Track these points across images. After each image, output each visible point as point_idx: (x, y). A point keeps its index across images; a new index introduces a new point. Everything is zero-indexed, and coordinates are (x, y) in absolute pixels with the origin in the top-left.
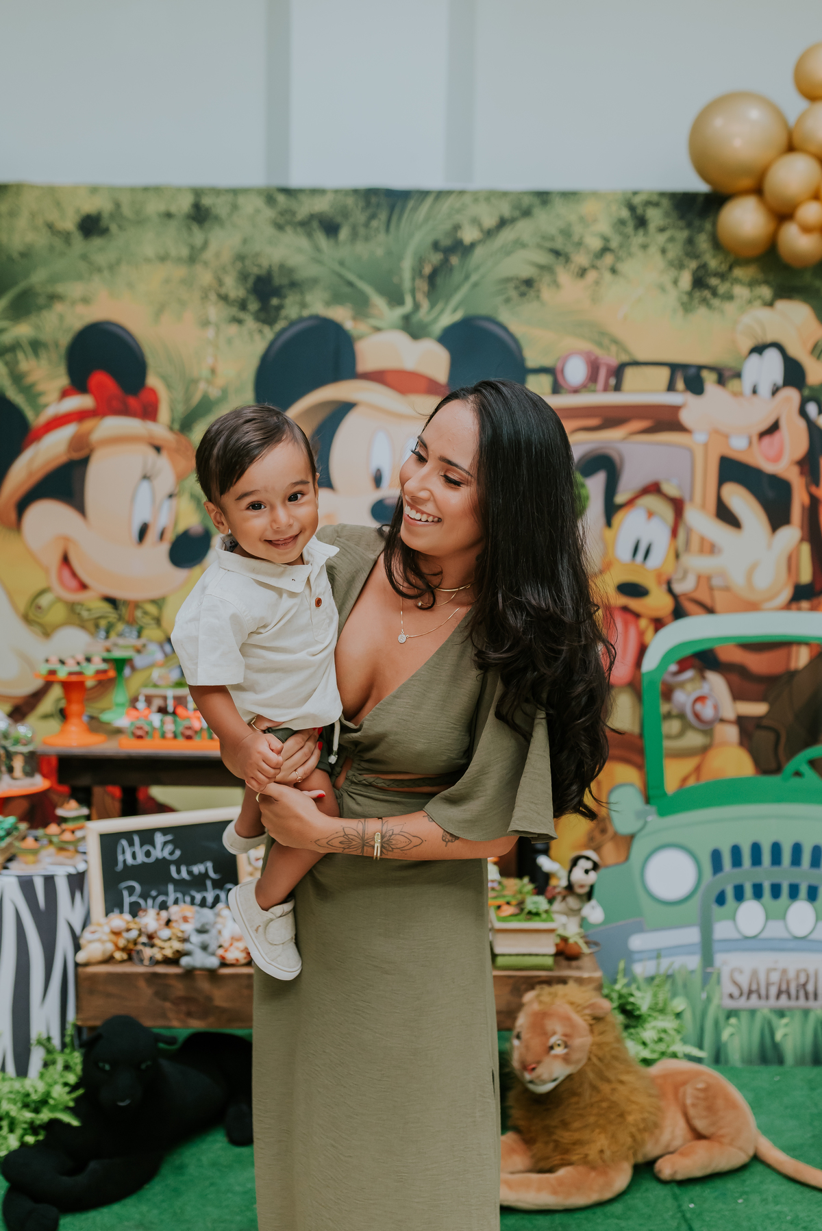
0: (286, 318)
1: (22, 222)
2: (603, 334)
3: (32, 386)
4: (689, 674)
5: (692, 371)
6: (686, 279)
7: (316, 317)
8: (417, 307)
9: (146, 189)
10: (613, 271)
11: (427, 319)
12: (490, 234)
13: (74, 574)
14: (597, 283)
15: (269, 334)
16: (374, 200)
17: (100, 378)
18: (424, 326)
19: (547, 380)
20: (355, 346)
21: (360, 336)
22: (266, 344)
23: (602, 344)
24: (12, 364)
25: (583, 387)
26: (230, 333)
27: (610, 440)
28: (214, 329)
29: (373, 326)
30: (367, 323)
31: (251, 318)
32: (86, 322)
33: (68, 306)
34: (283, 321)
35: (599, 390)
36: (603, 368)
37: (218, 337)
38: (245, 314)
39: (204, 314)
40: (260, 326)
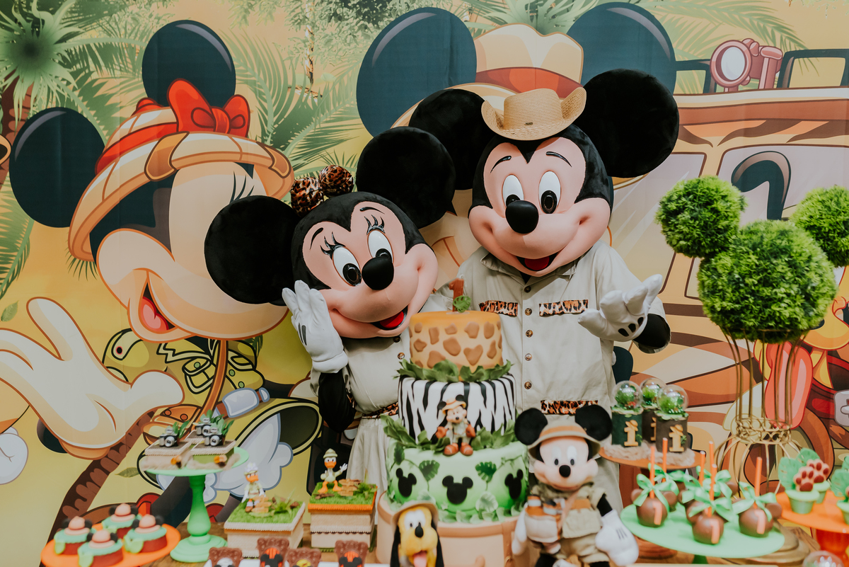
0: (394, 10)
2: (766, 19)
3: (106, 98)
7: (429, 9)
11: (557, 9)
13: (157, 313)
15: (375, 33)
17: (180, 88)
18: (554, 17)
19: (698, 76)
20: (474, 41)
21: (480, 31)
22: (370, 43)
23: (764, 30)
24: (83, 74)
25: (741, 83)
26: (328, 32)
27: (774, 146)
28: (309, 27)
29: (494, 19)
30: (487, 15)
31: (352, 13)
32: (164, 23)
33: (143, 5)
34: (390, 15)
35: (762, 87)
36: (766, 61)
37: (315, 36)
38: (345, 9)
39: (299, 10)
40: (362, 22)
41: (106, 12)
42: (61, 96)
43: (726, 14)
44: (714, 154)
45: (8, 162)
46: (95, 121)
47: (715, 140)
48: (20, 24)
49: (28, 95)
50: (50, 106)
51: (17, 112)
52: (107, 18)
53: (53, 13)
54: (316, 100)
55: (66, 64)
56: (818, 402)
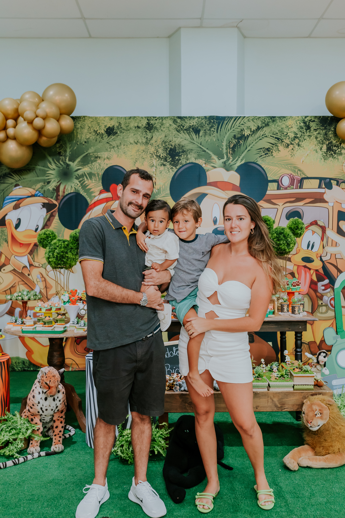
0: (181, 163)
1: (85, 131)
2: (295, 167)
3: (90, 189)
4: (329, 290)
5: (328, 180)
6: (325, 148)
7: (192, 163)
8: (228, 159)
9: (130, 117)
10: (299, 145)
11: (232, 163)
12: (254, 132)
14: (293, 149)
15: (175, 170)
16: (212, 121)
17: (113, 186)
18: (231, 166)
19: (275, 185)
20: (207, 173)
21: (208, 170)
22: (174, 173)
23: (295, 171)
24: (82, 182)
25: (289, 187)
26: (161, 169)
27: (299, 206)
28: (155, 168)
29: (212, 166)
30: (210, 165)
31: (168, 164)
32: (109, 166)
33: (102, 160)
34: (180, 165)
35: (294, 188)
36: (296, 180)
37: (157, 171)
38: (166, 162)
39: (151, 163)
40: (171, 167)
41: (90, 162)
42: (75, 189)
43: (283, 166)
44: (280, 208)
45: (57, 210)
46: (86, 197)
47: (281, 204)
48: (62, 166)
49: (65, 188)
50: (72, 192)
51: (61, 193)
52: (91, 164)
53: (73, 162)
54: (157, 191)
55: (77, 178)
56: (313, 286)
